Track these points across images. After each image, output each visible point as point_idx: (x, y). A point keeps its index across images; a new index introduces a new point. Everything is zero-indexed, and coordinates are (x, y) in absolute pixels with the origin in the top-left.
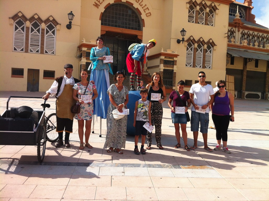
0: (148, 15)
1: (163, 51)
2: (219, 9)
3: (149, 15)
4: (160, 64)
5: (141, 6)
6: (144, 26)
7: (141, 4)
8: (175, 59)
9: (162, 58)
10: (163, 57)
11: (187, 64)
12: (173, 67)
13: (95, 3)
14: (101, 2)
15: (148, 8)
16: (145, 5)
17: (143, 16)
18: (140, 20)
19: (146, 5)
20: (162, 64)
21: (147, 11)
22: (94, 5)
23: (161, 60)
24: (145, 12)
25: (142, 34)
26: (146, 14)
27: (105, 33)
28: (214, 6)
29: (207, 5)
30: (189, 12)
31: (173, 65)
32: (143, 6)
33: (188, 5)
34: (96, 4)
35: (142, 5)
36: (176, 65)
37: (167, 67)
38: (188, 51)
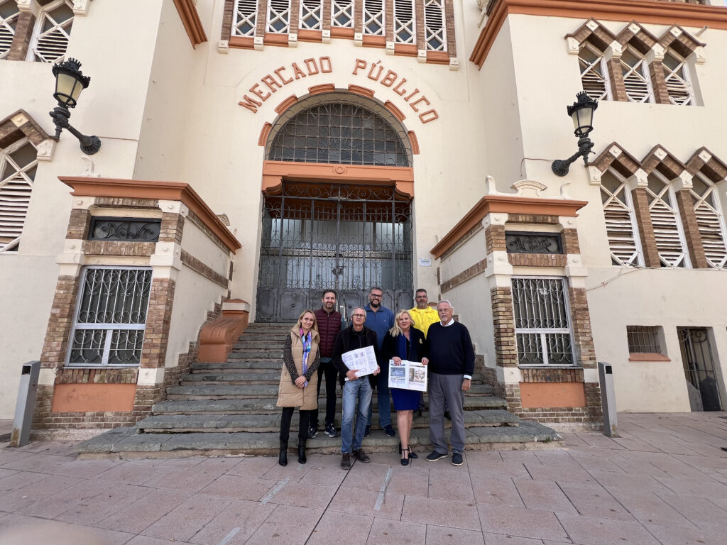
0: (425, 118)
1: (498, 190)
2: (704, 45)
3: (431, 116)
4: (490, 251)
5: (401, 94)
6: (417, 152)
7: (400, 90)
8: (565, 222)
9: (493, 222)
10: (497, 219)
11: (616, 257)
12: (562, 265)
13: (245, 97)
14: (264, 95)
15: (424, 99)
16: (413, 91)
17: (411, 122)
18: (402, 135)
19: (417, 91)
20: (500, 249)
21: (423, 107)
22: (241, 104)
23: (492, 232)
24: (416, 110)
25: (412, 175)
26: (421, 116)
27: (277, 182)
28: (680, 36)
29: (652, 37)
30: (583, 69)
31: (561, 250)
32: (406, 95)
33: (575, 44)
34: (250, 100)
35: (404, 92)
36: (576, 250)
37: (531, 265)
38: (608, 203)
